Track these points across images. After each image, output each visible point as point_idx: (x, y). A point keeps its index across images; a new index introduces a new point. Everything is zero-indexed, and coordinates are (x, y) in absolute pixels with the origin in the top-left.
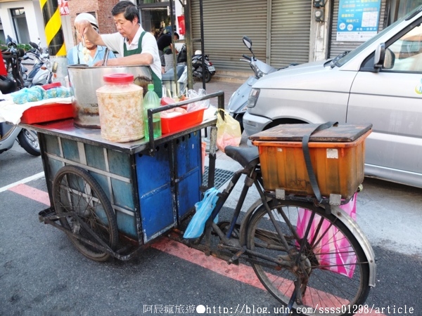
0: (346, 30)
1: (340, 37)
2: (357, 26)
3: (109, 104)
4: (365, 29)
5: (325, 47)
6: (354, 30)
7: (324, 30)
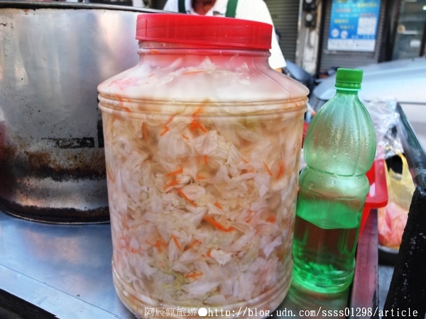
0: (339, 37)
1: (333, 45)
2: (352, 34)
3: (184, 160)
4: (361, 37)
5: (316, 56)
6: (349, 37)
7: (314, 37)
